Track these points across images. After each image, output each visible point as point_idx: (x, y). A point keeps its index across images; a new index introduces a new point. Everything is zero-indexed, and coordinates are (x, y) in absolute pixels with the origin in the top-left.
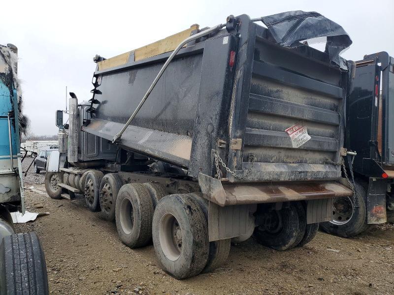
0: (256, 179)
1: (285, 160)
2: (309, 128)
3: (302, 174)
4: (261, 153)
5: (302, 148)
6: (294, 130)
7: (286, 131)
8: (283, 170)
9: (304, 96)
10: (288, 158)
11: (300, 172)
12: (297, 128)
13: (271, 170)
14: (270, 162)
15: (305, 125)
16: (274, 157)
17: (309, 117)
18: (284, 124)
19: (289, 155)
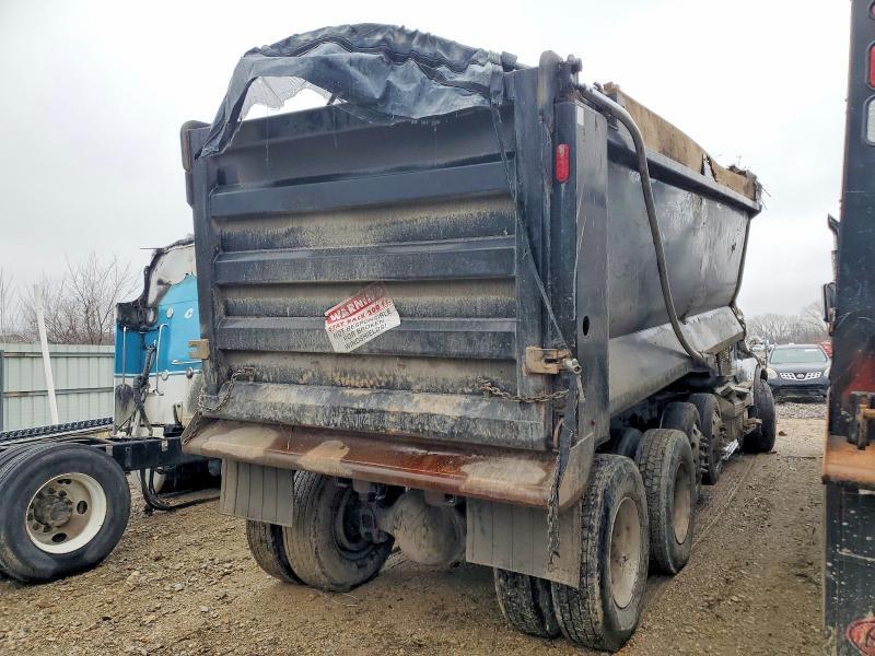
0: (245, 416)
1: (337, 380)
2: (399, 299)
3: (367, 415)
4: (274, 365)
5: (365, 351)
6: (352, 310)
7: (326, 314)
8: (310, 401)
9: (368, 223)
10: (345, 375)
11: (358, 412)
12: (359, 304)
13: (280, 399)
14: (298, 384)
15: (383, 295)
16: (306, 372)
17: (371, 273)
18: (320, 299)
19: (348, 368)
